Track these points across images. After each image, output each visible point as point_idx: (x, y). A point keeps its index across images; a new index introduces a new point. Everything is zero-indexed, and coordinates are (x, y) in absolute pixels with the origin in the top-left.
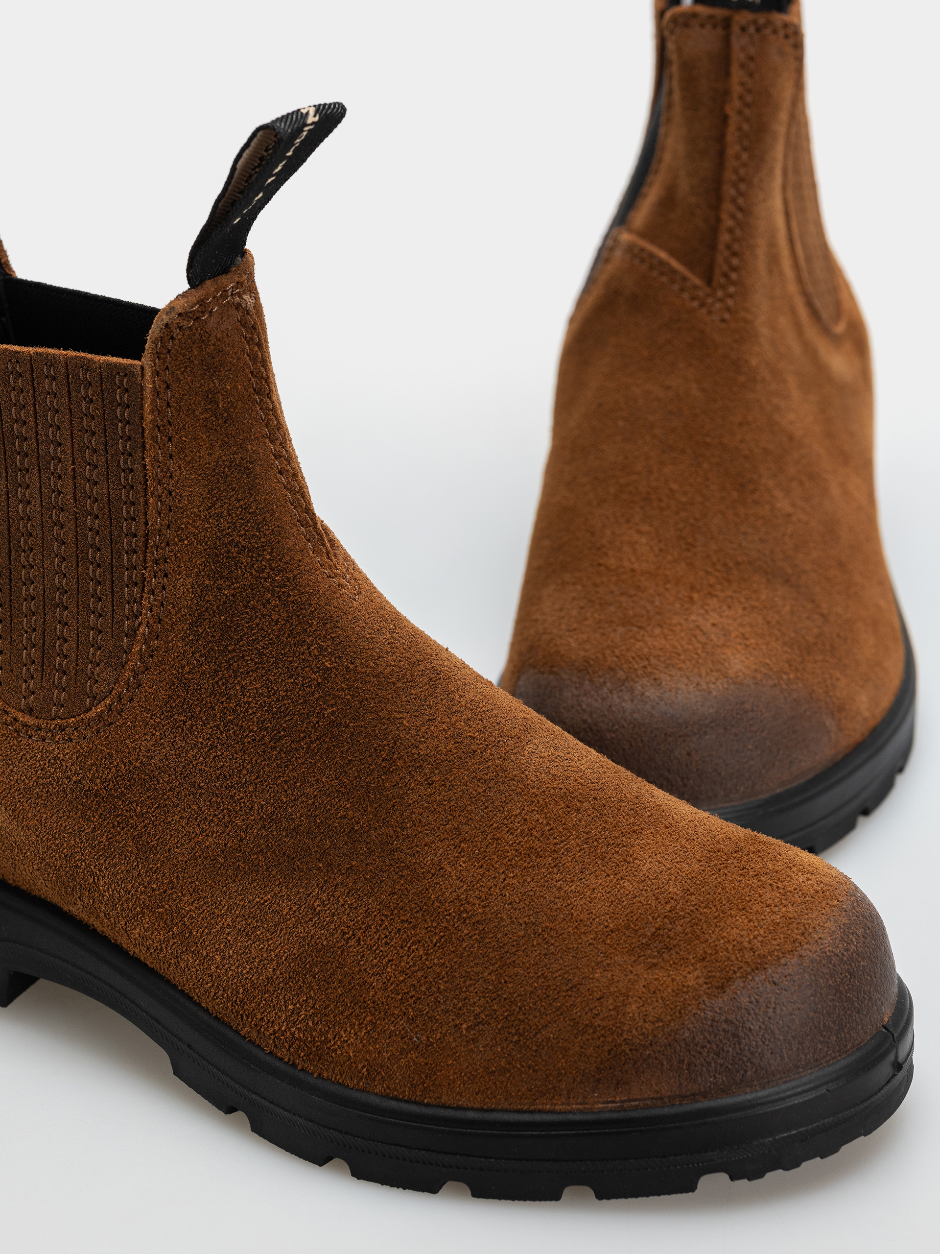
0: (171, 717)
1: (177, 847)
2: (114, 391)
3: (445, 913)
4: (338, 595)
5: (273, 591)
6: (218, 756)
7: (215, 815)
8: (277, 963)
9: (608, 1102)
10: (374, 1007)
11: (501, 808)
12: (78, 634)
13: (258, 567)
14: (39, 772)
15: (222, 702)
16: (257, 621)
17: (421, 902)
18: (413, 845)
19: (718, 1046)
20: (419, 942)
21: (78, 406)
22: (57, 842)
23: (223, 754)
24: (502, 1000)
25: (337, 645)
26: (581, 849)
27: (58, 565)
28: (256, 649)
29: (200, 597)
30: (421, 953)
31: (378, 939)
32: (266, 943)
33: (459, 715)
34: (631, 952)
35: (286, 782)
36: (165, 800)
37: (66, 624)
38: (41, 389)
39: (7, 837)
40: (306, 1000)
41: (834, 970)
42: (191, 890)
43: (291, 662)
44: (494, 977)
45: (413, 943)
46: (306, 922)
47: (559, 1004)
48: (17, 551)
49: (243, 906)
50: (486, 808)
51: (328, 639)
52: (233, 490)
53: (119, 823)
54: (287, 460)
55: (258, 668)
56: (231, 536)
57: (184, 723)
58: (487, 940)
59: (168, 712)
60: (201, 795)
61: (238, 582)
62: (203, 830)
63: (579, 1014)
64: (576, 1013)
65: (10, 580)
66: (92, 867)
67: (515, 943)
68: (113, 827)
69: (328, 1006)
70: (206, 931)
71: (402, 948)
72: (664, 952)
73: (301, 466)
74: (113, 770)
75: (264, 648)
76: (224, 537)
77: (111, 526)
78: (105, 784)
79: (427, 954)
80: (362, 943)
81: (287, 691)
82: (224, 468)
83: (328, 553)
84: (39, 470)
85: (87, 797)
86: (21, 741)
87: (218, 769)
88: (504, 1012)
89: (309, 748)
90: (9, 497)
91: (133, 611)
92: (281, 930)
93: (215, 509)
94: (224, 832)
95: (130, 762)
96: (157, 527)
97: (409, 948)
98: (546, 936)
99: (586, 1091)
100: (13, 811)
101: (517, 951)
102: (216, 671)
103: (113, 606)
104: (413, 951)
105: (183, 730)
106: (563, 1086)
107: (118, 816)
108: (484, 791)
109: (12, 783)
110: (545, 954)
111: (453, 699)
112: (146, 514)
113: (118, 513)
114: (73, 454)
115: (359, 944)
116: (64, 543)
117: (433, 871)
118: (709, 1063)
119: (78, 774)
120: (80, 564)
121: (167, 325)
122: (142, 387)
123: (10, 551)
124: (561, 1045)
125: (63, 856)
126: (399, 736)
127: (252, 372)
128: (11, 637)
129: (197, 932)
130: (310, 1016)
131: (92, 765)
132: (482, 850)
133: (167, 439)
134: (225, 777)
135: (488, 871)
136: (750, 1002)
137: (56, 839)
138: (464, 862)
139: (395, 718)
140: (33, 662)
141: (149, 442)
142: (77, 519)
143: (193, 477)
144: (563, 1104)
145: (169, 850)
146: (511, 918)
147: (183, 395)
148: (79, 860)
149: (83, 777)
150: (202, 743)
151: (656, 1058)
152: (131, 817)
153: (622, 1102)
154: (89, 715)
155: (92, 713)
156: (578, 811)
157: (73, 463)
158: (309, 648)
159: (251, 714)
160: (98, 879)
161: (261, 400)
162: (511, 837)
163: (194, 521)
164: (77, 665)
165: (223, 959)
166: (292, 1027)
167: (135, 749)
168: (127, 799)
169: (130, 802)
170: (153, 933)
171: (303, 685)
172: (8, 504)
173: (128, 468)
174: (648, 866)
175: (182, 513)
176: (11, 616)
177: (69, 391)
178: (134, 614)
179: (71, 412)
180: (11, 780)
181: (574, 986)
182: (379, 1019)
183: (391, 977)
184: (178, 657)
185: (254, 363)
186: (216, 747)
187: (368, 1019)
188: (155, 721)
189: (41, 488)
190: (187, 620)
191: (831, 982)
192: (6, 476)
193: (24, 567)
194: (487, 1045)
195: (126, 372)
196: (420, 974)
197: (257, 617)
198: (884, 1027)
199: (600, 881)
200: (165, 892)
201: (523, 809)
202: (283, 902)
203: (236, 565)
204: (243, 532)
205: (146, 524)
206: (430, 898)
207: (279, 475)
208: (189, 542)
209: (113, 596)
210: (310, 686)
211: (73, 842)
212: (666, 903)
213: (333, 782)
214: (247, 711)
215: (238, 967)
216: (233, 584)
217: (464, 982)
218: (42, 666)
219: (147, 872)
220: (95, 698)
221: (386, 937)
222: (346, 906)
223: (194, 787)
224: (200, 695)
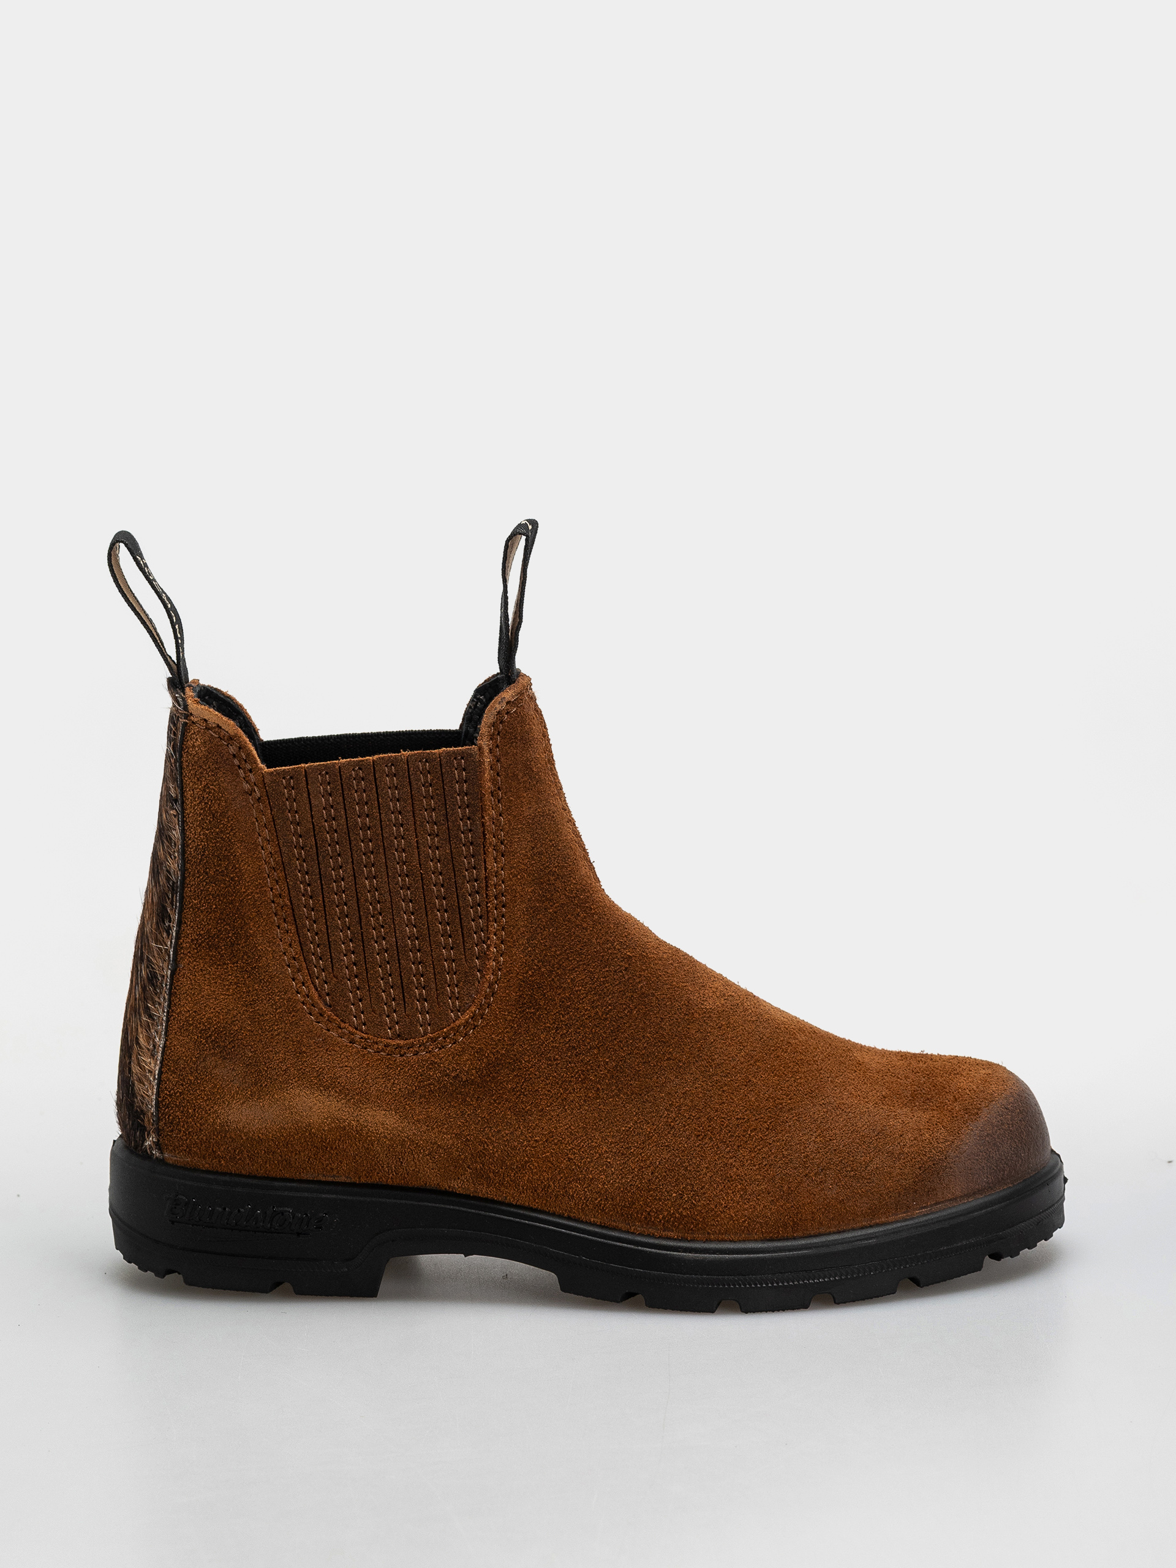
0: (523, 1011)
2: (453, 772)
6: (564, 1034)
7: (572, 1077)
12: (434, 967)
13: (569, 890)
16: (573, 929)
21: (418, 792)
35: (621, 1042)
36: (529, 1075)
37: (421, 962)
38: (383, 785)
39: (399, 1135)
43: (603, 956)
46: (666, 1135)
53: (495, 1101)
55: (580, 965)
56: (549, 868)
59: (520, 1008)
60: (557, 1064)
62: (566, 1089)
65: (363, 941)
76: (545, 869)
77: (455, 877)
81: (605, 977)
82: (540, 818)
84: (384, 849)
87: (566, 1043)
90: (355, 878)
91: (479, 939)
93: (537, 849)
96: (495, 870)
99: (908, 1201)
103: (463, 938)
109: (396, 1092)
112: (485, 862)
113: (461, 866)
114: (415, 830)
120: (429, 913)
121: (499, 713)
122: (480, 763)
123: (360, 919)
130: (692, 1197)
133: (497, 801)
134: (573, 1047)
141: (487, 804)
142: (423, 879)
143: (519, 826)
147: (510, 765)
151: (951, 1168)
152: (504, 1093)
154: (456, 1024)
155: (459, 1023)
157: (416, 837)
164: (437, 990)
168: (498, 1081)
169: (501, 1083)
172: (355, 882)
173: (468, 828)
175: (513, 855)
177: (410, 782)
178: (482, 940)
179: (412, 797)
181: (879, 1133)
184: (521, 965)
186: (561, 1027)
188: (512, 1017)
189: (386, 862)
192: (352, 862)
193: (375, 927)
195: (464, 753)
204: (557, 864)
205: (486, 868)
208: (521, 876)
209: (462, 931)
213: (655, 1036)
216: (554, 904)
220: (456, 1012)
223: (550, 1060)
224: (543, 991)
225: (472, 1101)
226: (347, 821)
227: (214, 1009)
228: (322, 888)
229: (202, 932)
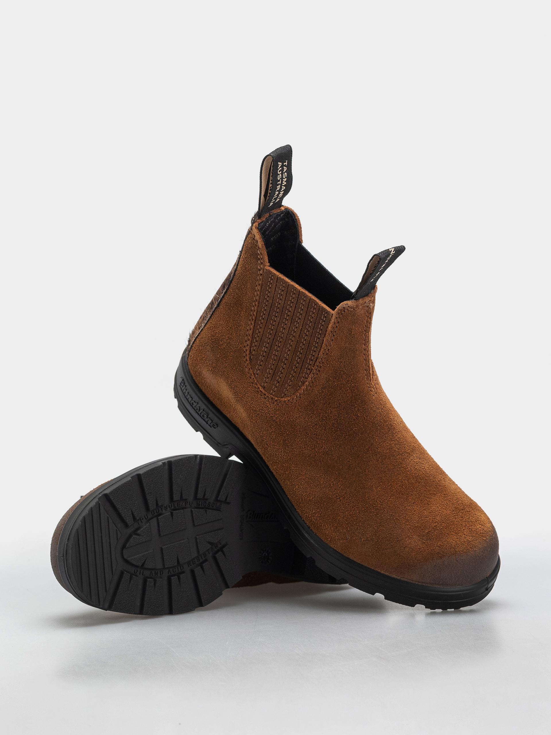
0: (307, 411)
1: (295, 449)
2: (322, 315)
3: (369, 502)
4: (369, 394)
5: (350, 388)
7: (310, 445)
8: (314, 496)
9: (397, 576)
10: (338, 522)
11: (396, 476)
12: (287, 374)
14: (261, 408)
15: (323, 413)
16: (342, 394)
17: (363, 496)
18: (366, 477)
19: (434, 573)
20: (358, 508)
21: (309, 312)
22: (260, 430)
23: (318, 428)
24: (376, 536)
25: (364, 410)
26: (416, 496)
27: (287, 351)
28: (339, 402)
29: (327, 382)
30: (358, 512)
31: (346, 502)
32: (313, 489)
33: (394, 442)
34: (419, 536)
35: (335, 444)
36: (296, 433)
37: (284, 369)
38: (300, 301)
40: (319, 511)
41: (476, 561)
42: (296, 463)
43: (348, 410)
44: (376, 528)
45: (356, 508)
46: (327, 488)
47: (392, 544)
48: (276, 340)
49: (310, 475)
50: (392, 474)
51: (362, 407)
52: (348, 356)
54: (367, 351)
56: (343, 369)
57: (310, 414)
58: (378, 516)
59: (306, 409)
60: (308, 437)
61: (340, 382)
62: (305, 447)
63: (397, 549)
64: (396, 549)
65: (271, 347)
66: (268, 443)
67: (386, 520)
68: (278, 434)
69: (325, 516)
70: (296, 477)
71: (352, 508)
72: (428, 540)
73: (371, 349)
74: (284, 418)
75: (341, 402)
76: (341, 368)
77: (307, 350)
78: (280, 421)
79: (359, 513)
80: (341, 501)
81: (344, 418)
83: (371, 379)
84: (291, 322)
85: (273, 422)
86: (258, 395)
87: (315, 432)
88: (376, 540)
89: (345, 437)
90: (279, 324)
91: (305, 376)
92: (319, 487)
93: (341, 360)
94: (311, 451)
95: (290, 418)
96: (321, 357)
97: (355, 509)
98: (396, 521)
100: (249, 415)
101: (386, 523)
102: (325, 404)
103: (300, 372)
104: (355, 510)
105: (309, 416)
106: (385, 567)
107: (281, 431)
108: (393, 468)
110: (394, 527)
111: (394, 436)
112: (319, 352)
113: (311, 347)
114: (303, 324)
115: (340, 501)
116: (291, 346)
117: (369, 488)
118: (430, 577)
119: (273, 414)
120: (294, 355)
121: (344, 307)
122: (330, 320)
123: (274, 339)
124: (389, 556)
125: (260, 435)
126: (373, 443)
127: (365, 326)
128: (265, 363)
129: (293, 476)
130: (319, 516)
131: (278, 414)
132: (386, 487)
133: (333, 335)
134: (317, 435)
135: (386, 494)
136: (448, 564)
137: (259, 429)
138: (380, 489)
139: (374, 437)
140: (270, 374)
141: (327, 334)
142: (297, 342)
143: (337, 348)
144: (384, 572)
145: (293, 449)
146: (388, 511)
147: (342, 326)
148: (265, 439)
149: (274, 416)
150: (313, 422)
151: (415, 570)
152: (284, 434)
153: (401, 577)
154: (282, 399)
155: (283, 399)
156: (419, 483)
157: (302, 326)
158: (355, 408)
159: (331, 420)
160: (269, 447)
161: (365, 333)
162: (396, 485)
163: (333, 361)
164: (283, 382)
165: (299, 487)
166: (313, 517)
167: (292, 415)
169: (286, 429)
170: (280, 470)
171: (349, 418)
172: (278, 326)
173: (318, 337)
174: (434, 507)
175: (330, 357)
176: (268, 357)
177: (308, 307)
179: (306, 312)
180: (251, 405)
181: (399, 540)
182: (339, 526)
183: (346, 515)
184: (315, 395)
185: (367, 323)
186: (317, 425)
187: (336, 525)
188: (301, 410)
189: (290, 327)
190: (321, 386)
191: (474, 564)
192: (280, 318)
193: (277, 345)
194: (367, 547)
195: (328, 312)
196: (355, 518)
197: (342, 393)
198: (487, 578)
199: (418, 508)
200: (287, 460)
201: (403, 478)
202: (322, 479)
203: (341, 377)
205: (318, 355)
206: (366, 496)
207: (363, 355)
208: (329, 365)
209: (301, 369)
210: (352, 419)
211: (264, 433)
212: (435, 523)
213: (349, 450)
214: (330, 419)
215: (302, 492)
216: (338, 382)
217: (367, 526)
218: (272, 377)
219: (284, 452)
220: (285, 395)
221: (349, 502)
222: (340, 488)
223: (307, 433)
224: (318, 408)
225: (273, 428)
226: (284, 304)
227: (220, 331)
228: (268, 319)
229: (229, 302)
